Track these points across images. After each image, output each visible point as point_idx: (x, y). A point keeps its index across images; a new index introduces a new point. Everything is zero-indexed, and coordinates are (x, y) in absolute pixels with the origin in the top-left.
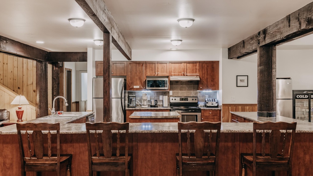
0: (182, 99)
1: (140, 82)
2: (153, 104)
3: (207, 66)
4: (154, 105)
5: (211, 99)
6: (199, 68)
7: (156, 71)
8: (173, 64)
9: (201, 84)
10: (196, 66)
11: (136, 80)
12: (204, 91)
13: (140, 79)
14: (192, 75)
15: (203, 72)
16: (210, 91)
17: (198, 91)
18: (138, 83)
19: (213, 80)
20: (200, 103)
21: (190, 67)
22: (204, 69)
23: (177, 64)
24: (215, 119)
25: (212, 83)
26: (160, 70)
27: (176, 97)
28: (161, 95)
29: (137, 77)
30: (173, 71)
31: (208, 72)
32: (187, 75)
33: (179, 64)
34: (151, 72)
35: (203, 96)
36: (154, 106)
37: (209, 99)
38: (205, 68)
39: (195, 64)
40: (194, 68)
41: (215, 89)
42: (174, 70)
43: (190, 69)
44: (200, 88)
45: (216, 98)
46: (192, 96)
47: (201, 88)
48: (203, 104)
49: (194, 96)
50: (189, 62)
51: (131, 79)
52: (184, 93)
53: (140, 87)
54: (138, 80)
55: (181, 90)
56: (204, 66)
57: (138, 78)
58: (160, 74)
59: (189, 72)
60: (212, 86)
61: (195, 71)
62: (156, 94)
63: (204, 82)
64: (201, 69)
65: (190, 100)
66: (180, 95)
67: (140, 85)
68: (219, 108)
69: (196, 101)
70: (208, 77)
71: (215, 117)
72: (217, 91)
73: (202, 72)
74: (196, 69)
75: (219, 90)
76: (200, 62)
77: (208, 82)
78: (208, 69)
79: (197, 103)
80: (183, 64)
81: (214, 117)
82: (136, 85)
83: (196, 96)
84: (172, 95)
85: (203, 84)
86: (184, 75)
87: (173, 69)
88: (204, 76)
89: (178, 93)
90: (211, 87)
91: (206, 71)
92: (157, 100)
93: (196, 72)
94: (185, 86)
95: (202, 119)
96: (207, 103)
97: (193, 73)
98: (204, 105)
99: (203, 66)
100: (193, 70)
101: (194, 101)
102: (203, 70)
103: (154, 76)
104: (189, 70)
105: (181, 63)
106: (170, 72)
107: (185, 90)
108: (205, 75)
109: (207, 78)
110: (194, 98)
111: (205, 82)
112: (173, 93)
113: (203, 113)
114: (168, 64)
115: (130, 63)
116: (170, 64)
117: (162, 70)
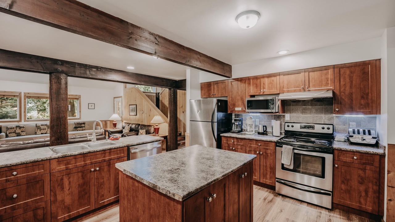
0: (304, 127)
1: (242, 103)
2: (261, 130)
3: (351, 72)
4: (263, 131)
5: (361, 130)
6: (332, 77)
7: (262, 87)
8: (286, 77)
9: (338, 104)
10: (327, 73)
11: (238, 100)
12: (347, 116)
13: (242, 100)
14: (319, 90)
15: (342, 83)
16: (361, 116)
17: (333, 115)
18: (240, 104)
19: (365, 96)
20: (338, 135)
21: (316, 77)
22: (345, 78)
23: (293, 76)
24: (367, 171)
25: (363, 102)
26: (266, 87)
27: (294, 123)
28: (273, 120)
29: (238, 98)
30: (285, 86)
31: (354, 82)
32: (309, 91)
33: (297, 75)
34: (255, 89)
35: (345, 123)
36: (262, 134)
37: (356, 130)
38: (347, 76)
39: (325, 71)
40: (323, 77)
41: (371, 113)
42: (287, 85)
43: (315, 81)
44: (335, 110)
45: (373, 129)
46: (323, 123)
47: (337, 110)
48: (344, 138)
49: (327, 123)
50: (314, 70)
51: (232, 100)
52: (308, 118)
53: (242, 109)
54: (240, 100)
55: (302, 113)
56: (345, 73)
57: (240, 98)
58: (267, 91)
59: (314, 86)
60: (362, 106)
61: (324, 83)
62: (266, 118)
63: (343, 100)
64: (338, 78)
65: (318, 129)
66: (301, 120)
67: (242, 107)
68: (380, 151)
69: (330, 131)
70: (354, 91)
71: (368, 167)
72: (378, 116)
73: (340, 83)
74: (327, 79)
75: (380, 114)
76: (334, 67)
77: (352, 100)
78: (354, 77)
79: (332, 134)
80: (302, 74)
81: (365, 167)
82: (238, 107)
83: (330, 123)
84: (289, 119)
85: (341, 103)
86: (305, 91)
87: (286, 82)
88: (345, 89)
89: (298, 117)
90: (360, 108)
91: (348, 80)
92: (266, 127)
93: (327, 84)
94: (310, 107)
95: (336, 166)
96: (352, 136)
97: (321, 86)
98: (346, 138)
99: (342, 73)
100: (321, 81)
101: (326, 131)
102: (342, 80)
103: (259, 94)
104: (313, 81)
105: (298, 72)
106: (282, 88)
107: (310, 113)
108: (345, 87)
109: (351, 94)
110: (326, 126)
111: (346, 100)
112: (290, 117)
113: (338, 156)
114: (278, 77)
115: (231, 82)
116: (282, 77)
117: (270, 85)
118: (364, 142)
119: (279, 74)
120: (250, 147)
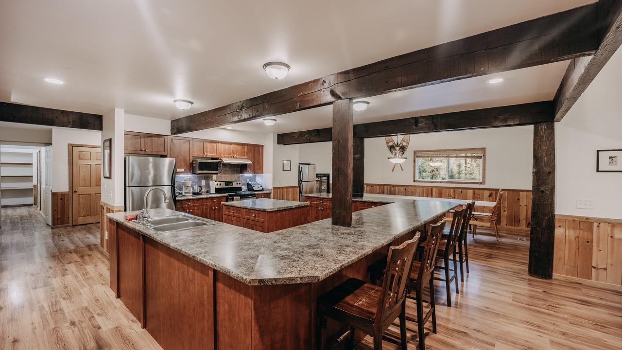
0: (227, 184)
1: (185, 165)
2: (197, 191)
3: (254, 150)
6: (247, 151)
7: (205, 151)
8: (223, 145)
11: (180, 161)
13: (185, 161)
16: (251, 175)
17: (240, 175)
18: (183, 166)
19: (259, 164)
21: (240, 149)
22: (251, 152)
23: (227, 145)
25: (258, 167)
26: (209, 151)
27: (220, 182)
30: (222, 152)
32: (236, 158)
33: (229, 145)
34: (199, 152)
35: (245, 180)
37: (252, 183)
39: (244, 147)
40: (243, 150)
42: (224, 152)
46: (236, 180)
49: (238, 180)
50: (239, 144)
52: (228, 177)
53: (185, 171)
55: (224, 174)
57: (183, 158)
58: (209, 155)
59: (239, 155)
60: (257, 170)
61: (243, 154)
62: (197, 179)
64: (249, 152)
65: (235, 185)
66: (224, 179)
67: (185, 168)
69: (241, 186)
73: (250, 155)
74: (245, 151)
75: (263, 174)
76: (248, 145)
77: (254, 166)
80: (232, 145)
82: (180, 168)
84: (216, 179)
85: (250, 168)
86: (234, 158)
87: (223, 150)
89: (221, 177)
91: (253, 153)
92: (201, 187)
94: (228, 169)
97: (242, 156)
99: (251, 149)
100: (242, 153)
101: (238, 186)
103: (203, 157)
104: (238, 152)
105: (231, 144)
106: (220, 154)
108: (252, 158)
109: (254, 162)
110: (238, 182)
111: (252, 165)
114: (218, 144)
115: (172, 139)
116: (220, 144)
117: (212, 150)
118: (258, 189)
119: (219, 142)
120: (207, 205)
